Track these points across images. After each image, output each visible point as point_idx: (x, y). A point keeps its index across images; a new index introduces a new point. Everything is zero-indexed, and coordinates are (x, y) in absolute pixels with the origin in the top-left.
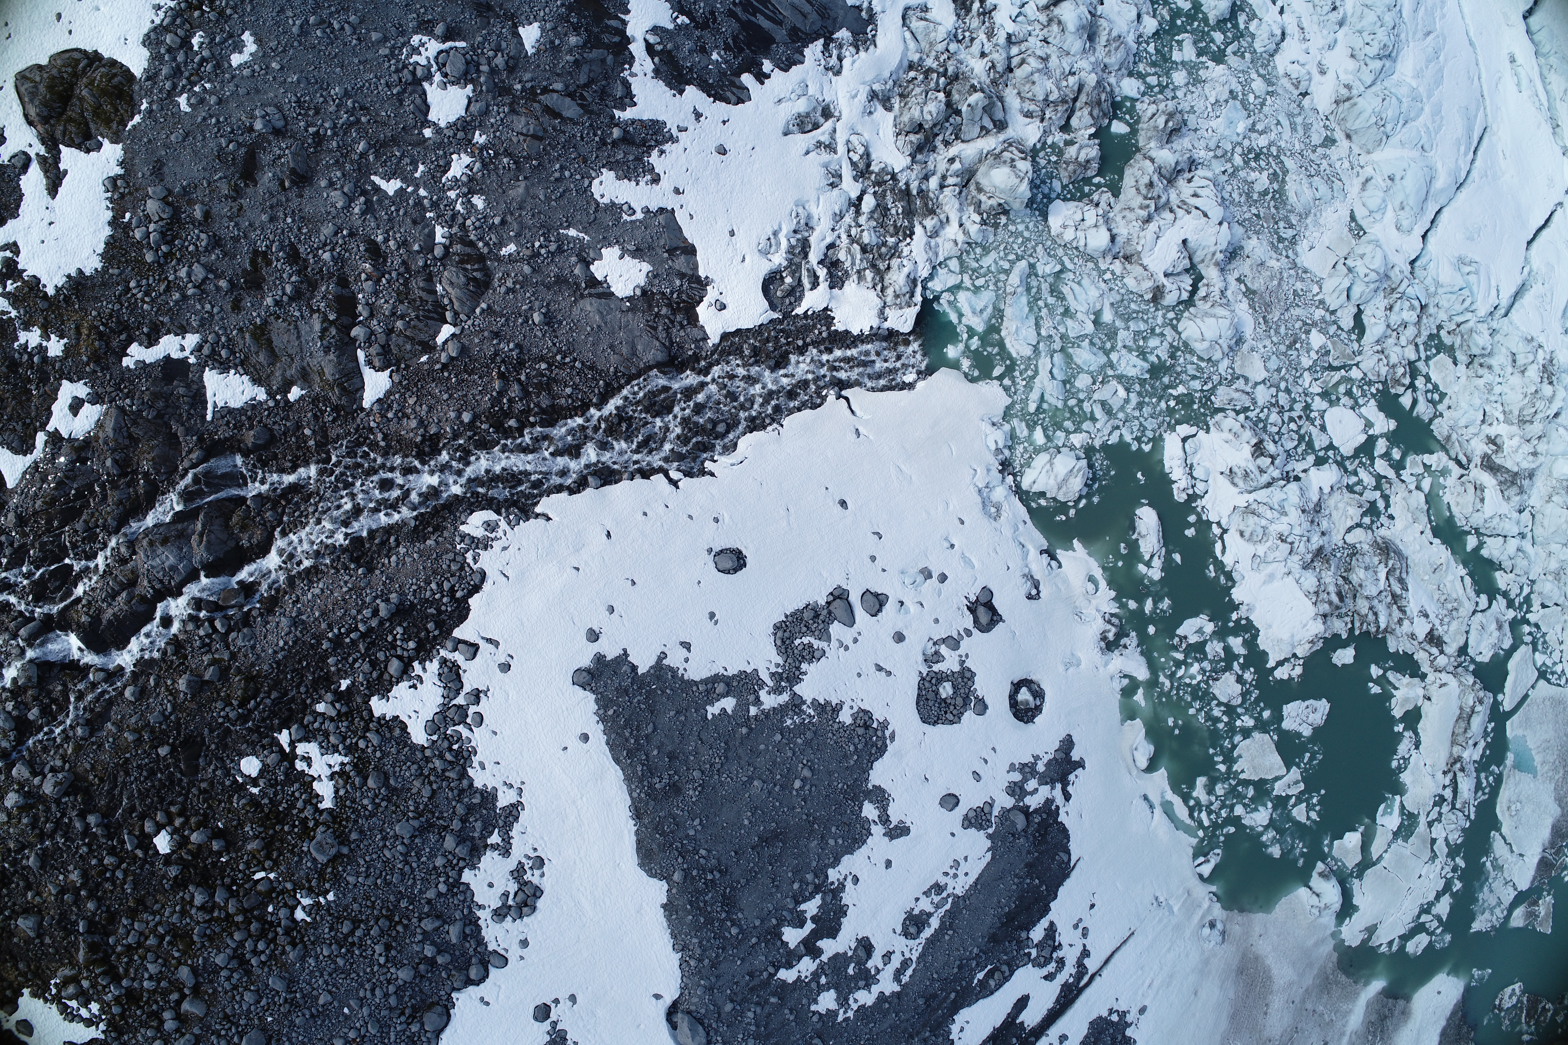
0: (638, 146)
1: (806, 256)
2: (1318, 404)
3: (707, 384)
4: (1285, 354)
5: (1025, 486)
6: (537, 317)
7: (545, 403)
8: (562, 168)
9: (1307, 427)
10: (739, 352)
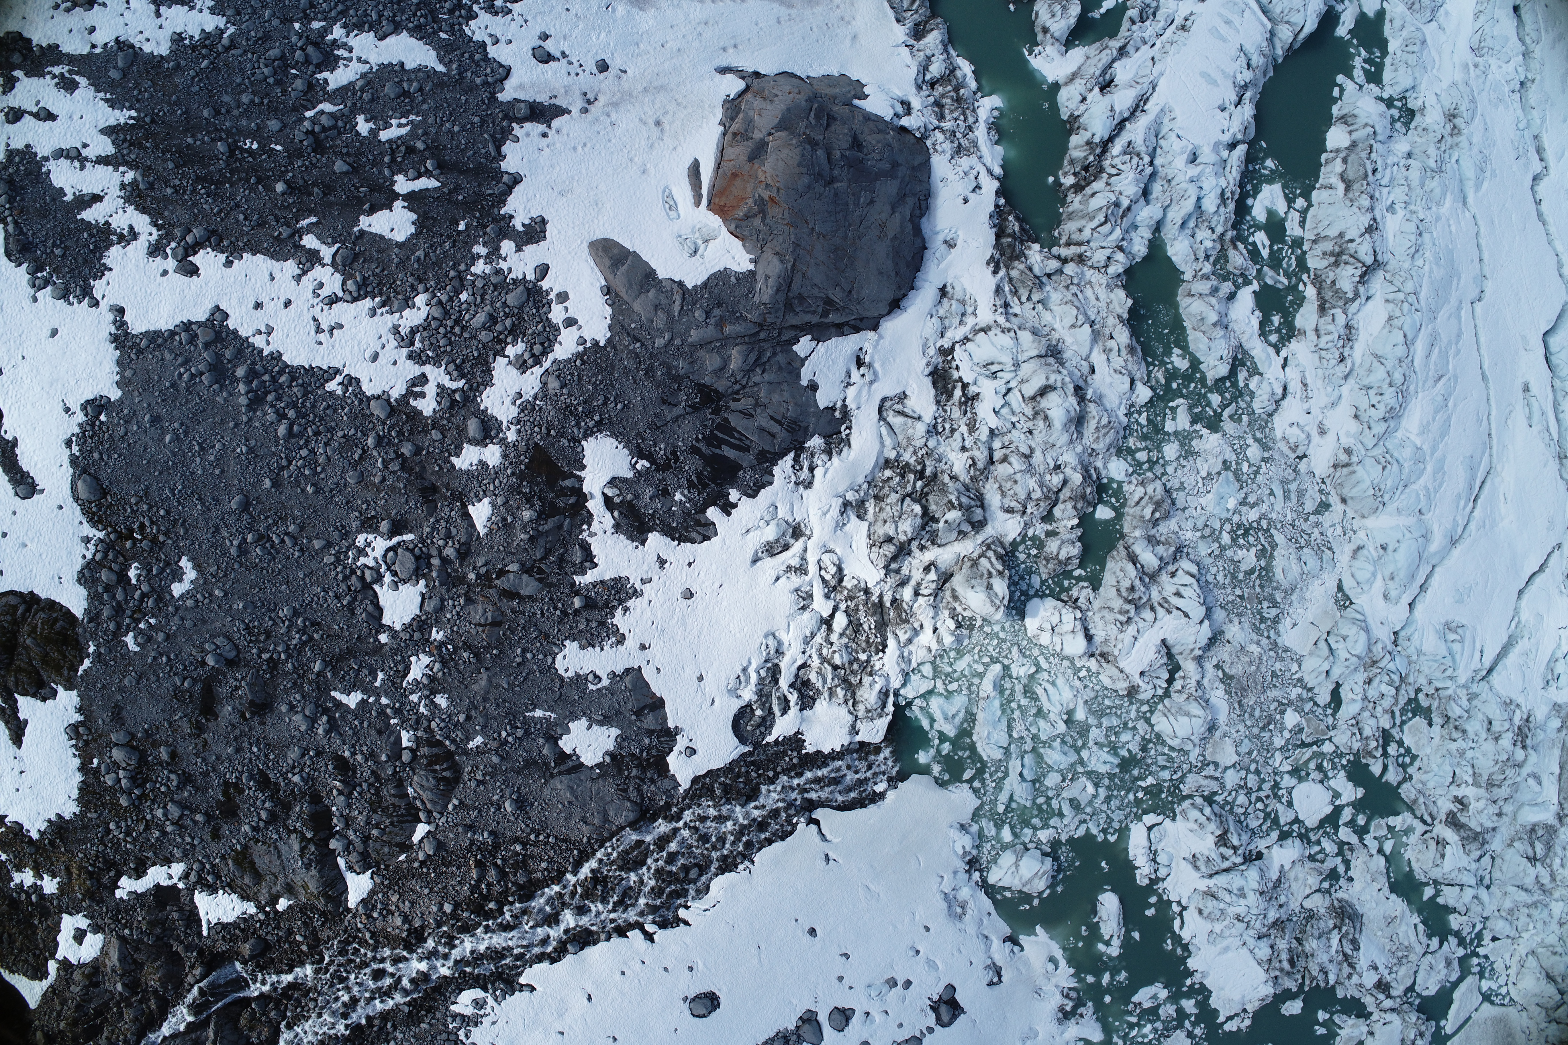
0: (601, 609)
1: (776, 681)
2: (1287, 781)
3: (679, 829)
4: (1257, 737)
5: (992, 879)
6: (508, 806)
7: (522, 880)
8: (524, 651)
9: (1274, 804)
10: (709, 792)
